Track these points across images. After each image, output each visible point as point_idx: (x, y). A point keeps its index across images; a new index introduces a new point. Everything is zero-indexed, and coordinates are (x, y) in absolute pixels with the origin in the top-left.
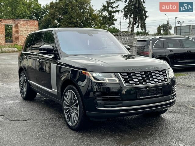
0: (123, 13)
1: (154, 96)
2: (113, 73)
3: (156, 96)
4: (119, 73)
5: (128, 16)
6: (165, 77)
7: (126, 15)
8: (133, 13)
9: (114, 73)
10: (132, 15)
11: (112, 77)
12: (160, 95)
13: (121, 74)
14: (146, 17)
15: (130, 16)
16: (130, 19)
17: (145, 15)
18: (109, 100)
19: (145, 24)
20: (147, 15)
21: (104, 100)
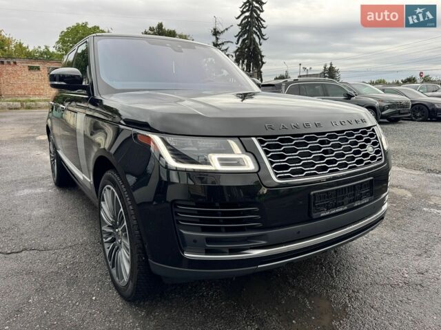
0: (234, 58)
1: (356, 204)
2: (237, 140)
3: (359, 203)
4: (254, 139)
5: (241, 62)
6: (377, 148)
7: (237, 61)
8: (247, 58)
9: (239, 137)
10: (246, 61)
11: (232, 152)
12: (368, 200)
13: (261, 142)
14: (263, 63)
15: (243, 62)
16: (242, 66)
17: (262, 61)
18: (224, 230)
19: (261, 72)
20: (264, 60)
21: (204, 230)
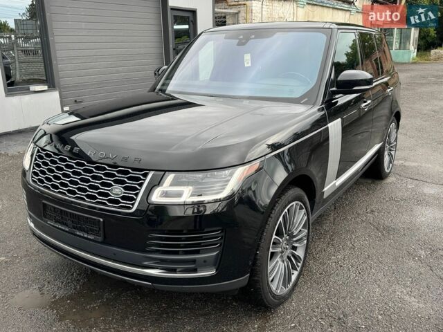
1: (78, 233)
3: (81, 234)
6: (131, 194)
12: (92, 238)
